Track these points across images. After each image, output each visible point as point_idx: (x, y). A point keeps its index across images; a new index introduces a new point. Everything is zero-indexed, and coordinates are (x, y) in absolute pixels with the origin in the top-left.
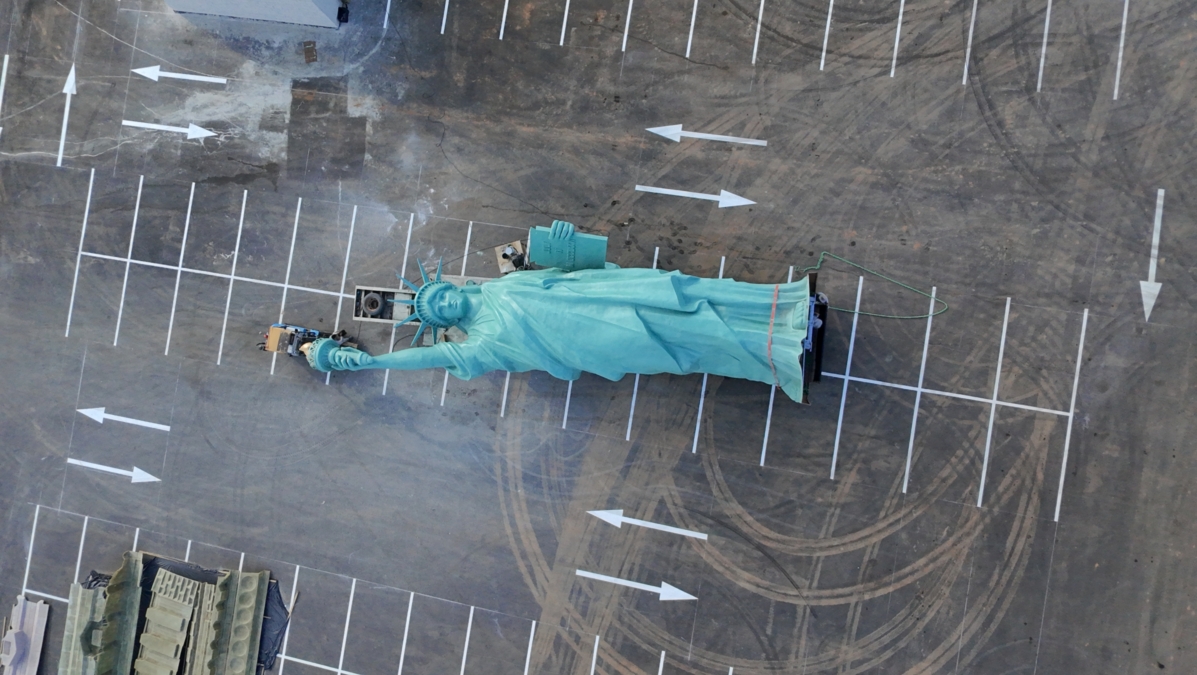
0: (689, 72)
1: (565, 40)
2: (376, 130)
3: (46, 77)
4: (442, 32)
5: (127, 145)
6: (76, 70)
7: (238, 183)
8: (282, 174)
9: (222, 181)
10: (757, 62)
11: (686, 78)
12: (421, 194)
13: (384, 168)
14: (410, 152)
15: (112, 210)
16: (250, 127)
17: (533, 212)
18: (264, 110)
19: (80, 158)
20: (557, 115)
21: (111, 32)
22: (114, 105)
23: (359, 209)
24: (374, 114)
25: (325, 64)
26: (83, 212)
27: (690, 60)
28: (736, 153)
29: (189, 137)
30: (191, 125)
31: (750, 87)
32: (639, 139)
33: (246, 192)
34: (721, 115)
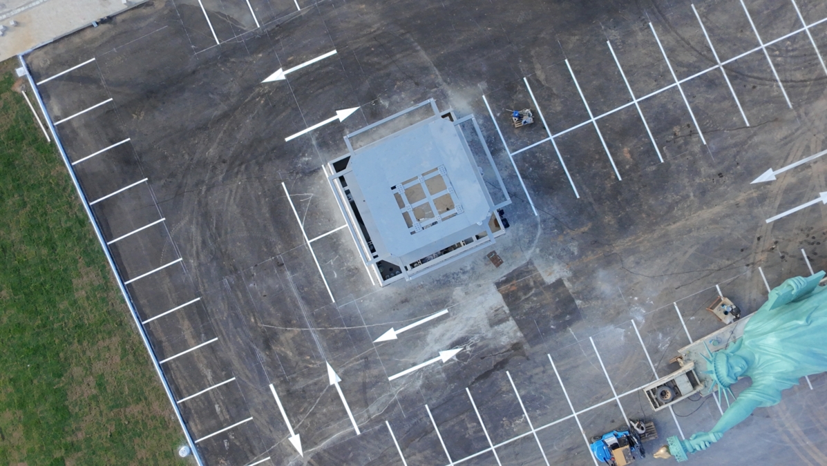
0: (755, 134)
1: (663, 158)
2: (573, 283)
3: (310, 382)
4: (578, 197)
5: (401, 392)
6: (331, 365)
7: (498, 370)
8: (526, 347)
9: (487, 375)
10: (793, 105)
11: (756, 139)
12: (629, 304)
13: (594, 303)
14: (605, 283)
15: (418, 439)
16: (483, 331)
17: (711, 274)
18: (487, 314)
19: (371, 420)
20: (688, 206)
21: (342, 326)
22: (375, 372)
23: (594, 338)
24: (565, 274)
25: (510, 261)
26: (398, 453)
27: (752, 127)
28: (814, 167)
29: (444, 361)
30: (440, 353)
31: (799, 123)
32: (750, 192)
33: (508, 372)
34: (791, 149)
